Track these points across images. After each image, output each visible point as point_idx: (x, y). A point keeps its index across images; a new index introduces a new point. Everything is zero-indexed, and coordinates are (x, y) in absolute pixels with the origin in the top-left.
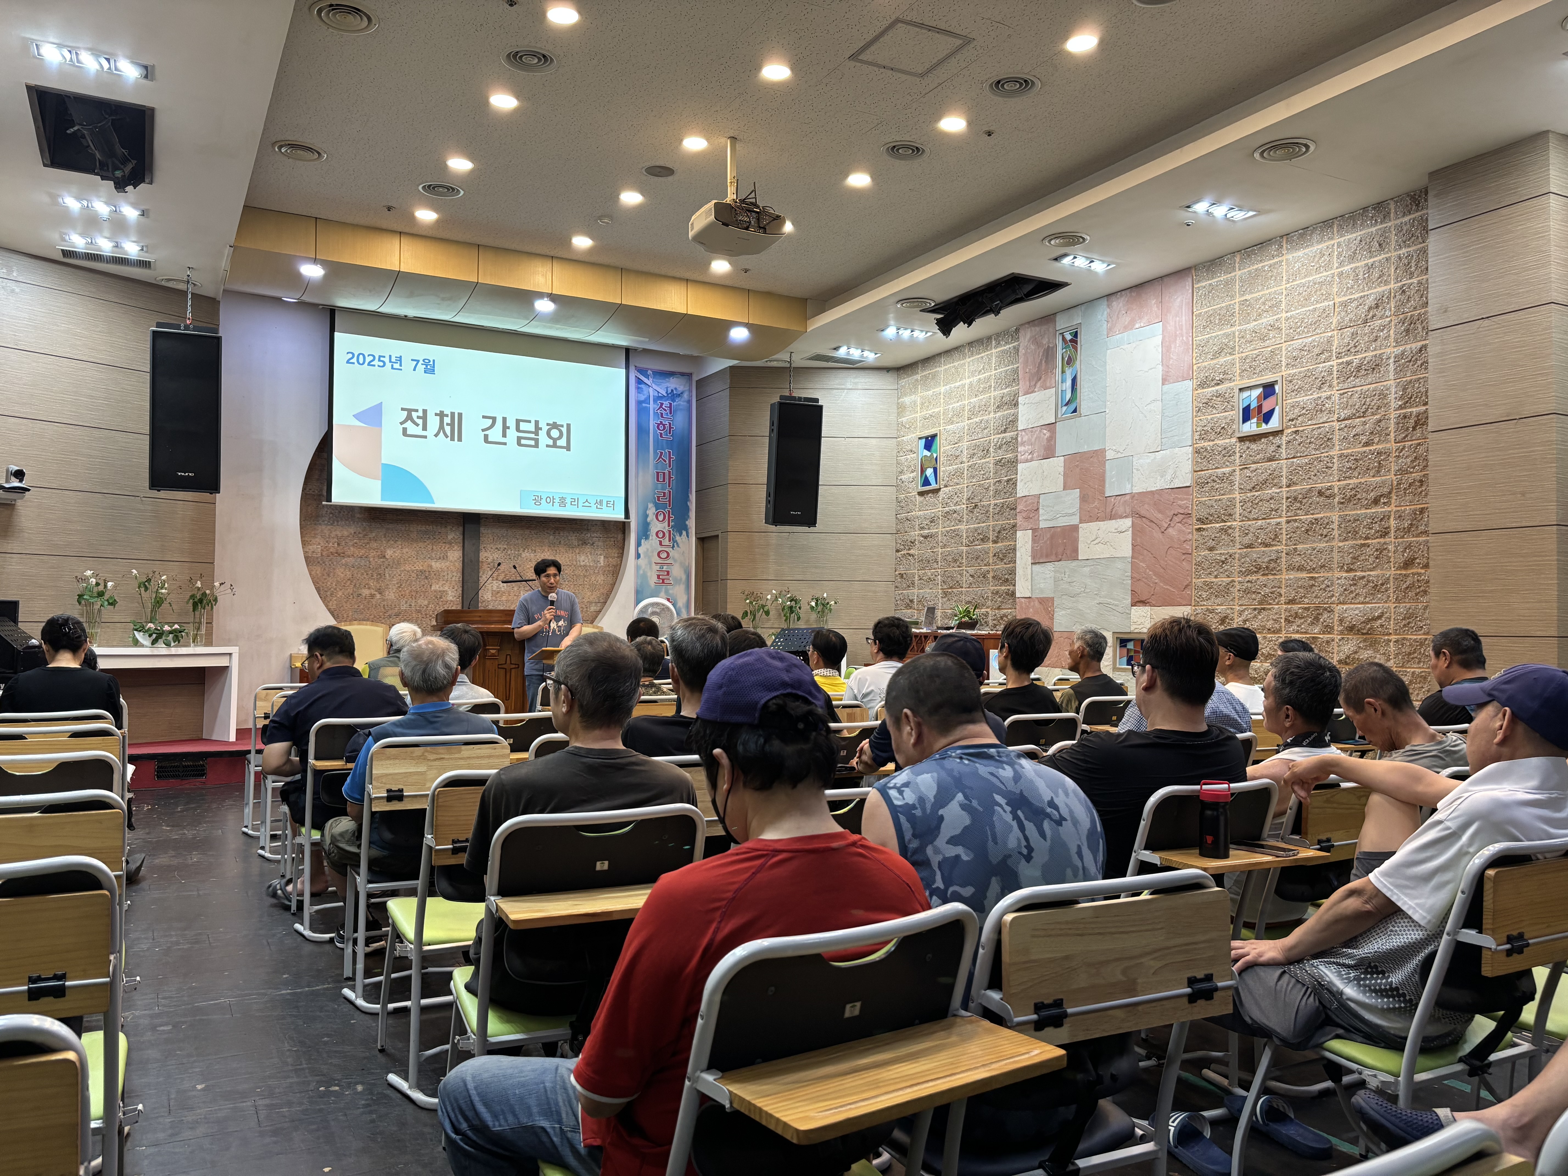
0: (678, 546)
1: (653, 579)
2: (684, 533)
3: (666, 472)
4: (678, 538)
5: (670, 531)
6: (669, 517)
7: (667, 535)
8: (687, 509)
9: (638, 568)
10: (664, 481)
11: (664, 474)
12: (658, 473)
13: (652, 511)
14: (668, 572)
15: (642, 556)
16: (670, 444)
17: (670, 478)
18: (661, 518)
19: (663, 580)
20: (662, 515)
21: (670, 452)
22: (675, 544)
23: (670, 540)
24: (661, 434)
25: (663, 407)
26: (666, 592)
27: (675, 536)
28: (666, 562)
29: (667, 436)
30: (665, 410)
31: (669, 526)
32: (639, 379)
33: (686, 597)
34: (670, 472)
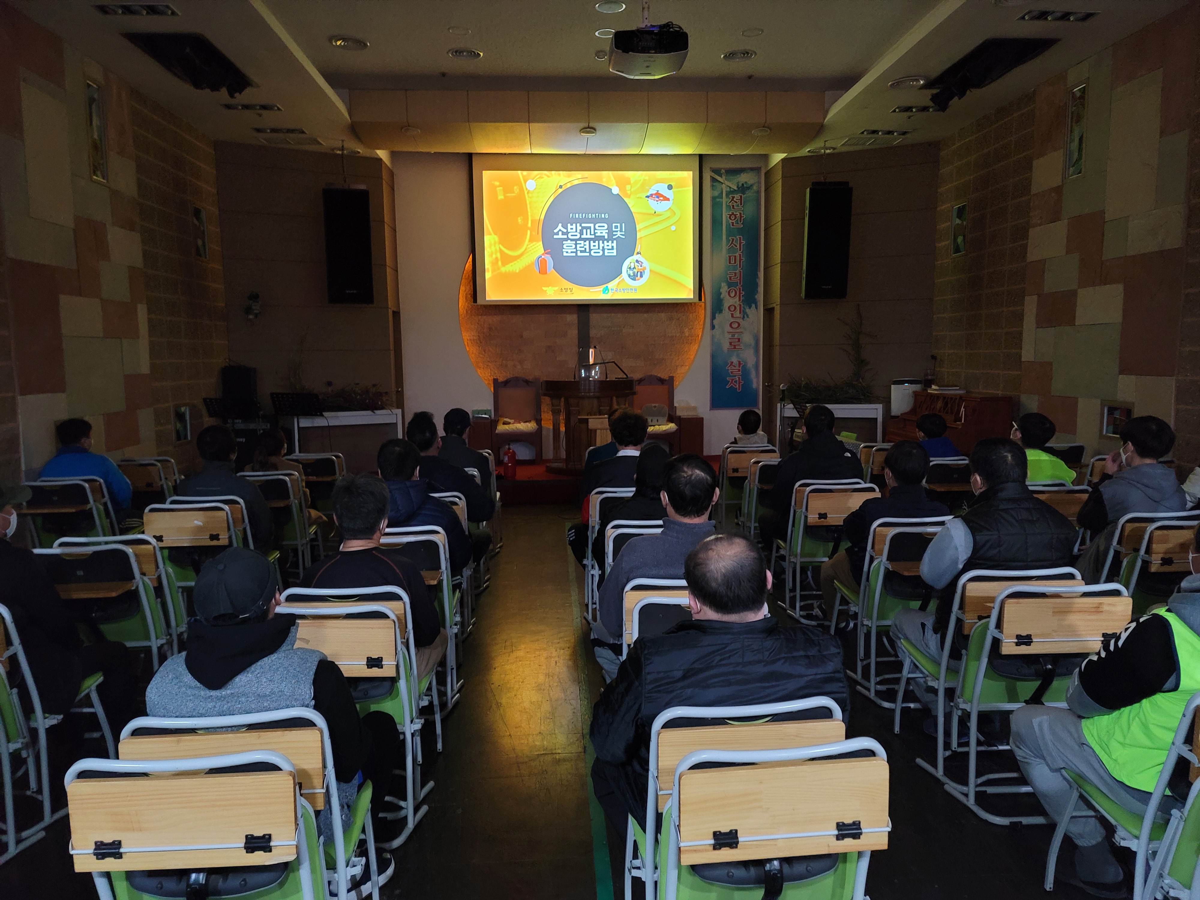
0: (748, 317)
1: (726, 346)
2: (753, 306)
3: (737, 255)
4: (747, 310)
5: (740, 305)
6: (740, 293)
7: (738, 308)
8: (756, 285)
9: (713, 337)
10: (735, 263)
11: (735, 256)
12: (730, 257)
13: (724, 289)
14: (739, 340)
15: (716, 326)
16: (740, 231)
17: (740, 260)
18: (733, 294)
19: (735, 346)
20: (734, 292)
21: (740, 238)
22: (745, 316)
23: (740, 313)
24: (733, 223)
25: (735, 200)
26: (738, 356)
27: (745, 309)
28: (738, 331)
29: (738, 224)
30: (736, 202)
31: (740, 300)
32: (713, 178)
33: (755, 359)
34: (740, 255)
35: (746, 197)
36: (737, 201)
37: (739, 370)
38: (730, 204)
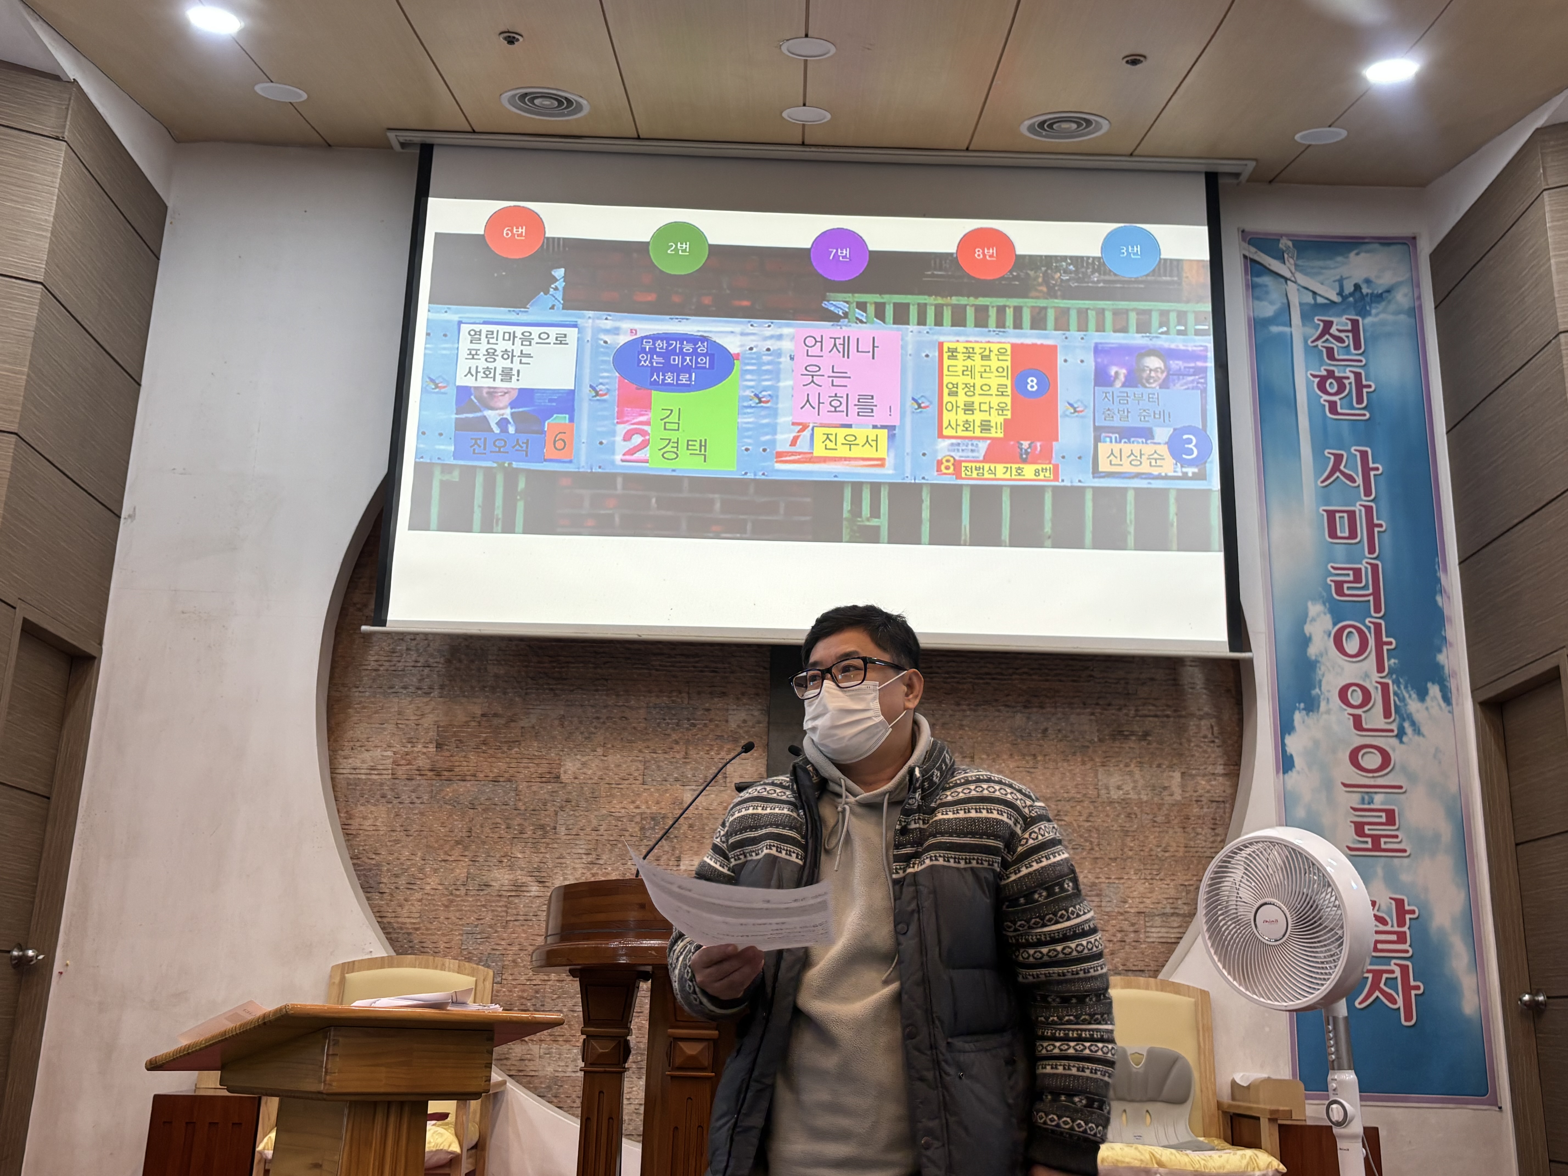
0: (1418, 731)
2: (1434, 690)
3: (1358, 509)
4: (1414, 706)
5: (1385, 687)
6: (1379, 644)
7: (1377, 696)
8: (1438, 618)
10: (1353, 534)
11: (1352, 515)
12: (1331, 515)
13: (1318, 627)
14: (1391, 817)
15: (1298, 761)
16: (1364, 432)
17: (1371, 526)
18: (1352, 646)
19: (1376, 839)
20: (1356, 637)
21: (1364, 455)
22: (1406, 725)
23: (1387, 714)
24: (1333, 406)
25: (1333, 331)
26: (1391, 879)
27: (1402, 700)
28: (1380, 782)
29: (1353, 408)
30: (1340, 340)
31: (1380, 669)
32: (1253, 261)
33: (1462, 895)
34: (1369, 509)
35: (1373, 325)
36: (1343, 335)
37: (1401, 938)
38: (1319, 343)
